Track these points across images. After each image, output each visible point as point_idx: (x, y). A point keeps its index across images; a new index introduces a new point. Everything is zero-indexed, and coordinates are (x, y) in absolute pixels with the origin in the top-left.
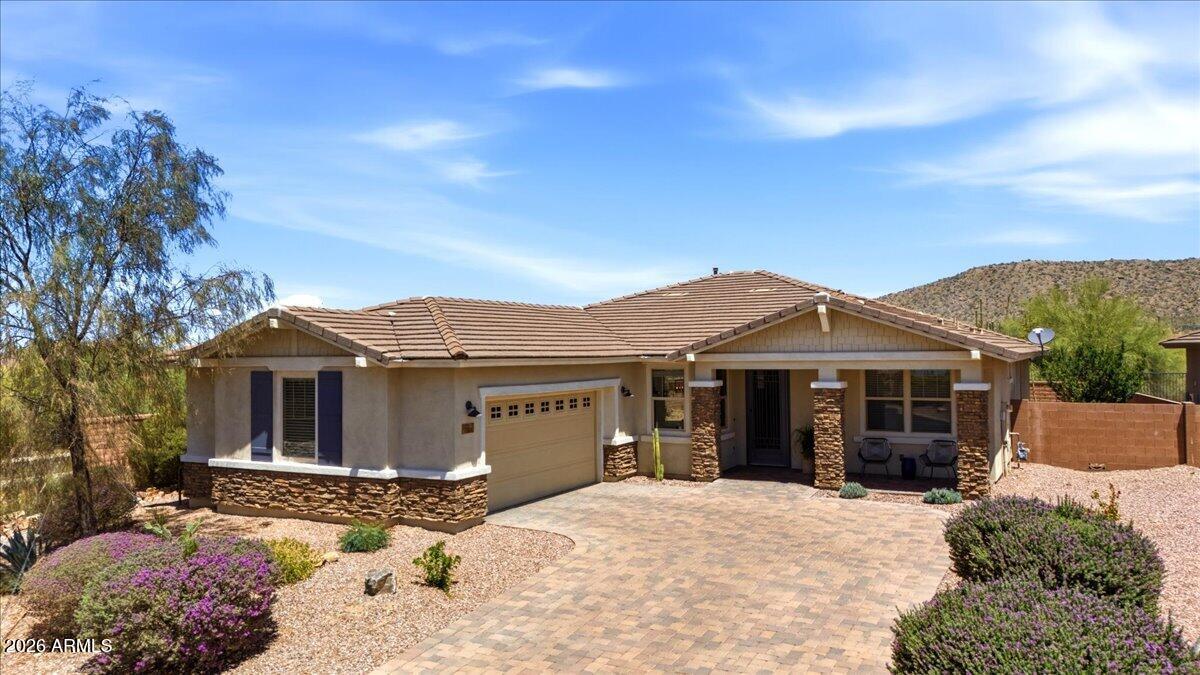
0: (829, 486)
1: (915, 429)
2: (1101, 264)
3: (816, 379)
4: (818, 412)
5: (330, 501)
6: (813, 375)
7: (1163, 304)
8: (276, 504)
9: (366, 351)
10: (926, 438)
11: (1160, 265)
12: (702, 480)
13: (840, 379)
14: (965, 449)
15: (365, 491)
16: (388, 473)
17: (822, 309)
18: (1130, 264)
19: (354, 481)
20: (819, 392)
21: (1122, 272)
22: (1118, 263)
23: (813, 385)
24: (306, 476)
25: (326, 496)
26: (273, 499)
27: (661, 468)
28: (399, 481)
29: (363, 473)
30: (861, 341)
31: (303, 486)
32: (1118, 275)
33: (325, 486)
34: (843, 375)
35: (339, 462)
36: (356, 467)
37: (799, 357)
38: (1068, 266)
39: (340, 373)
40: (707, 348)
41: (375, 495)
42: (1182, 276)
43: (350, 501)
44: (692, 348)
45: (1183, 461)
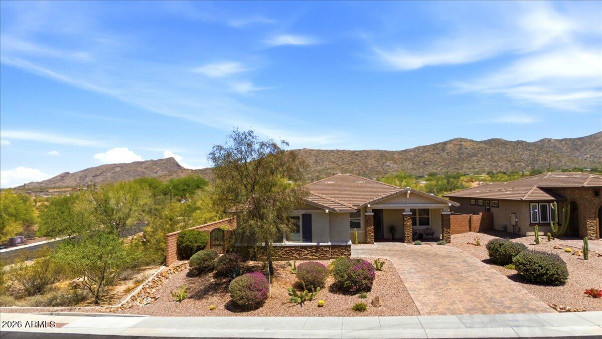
0: (409, 242)
1: (420, 225)
2: (332, 151)
3: (404, 212)
4: (406, 221)
5: (308, 254)
6: (403, 210)
7: (355, 169)
8: (285, 256)
9: (328, 208)
10: (424, 227)
11: (354, 152)
12: (370, 243)
13: (411, 212)
14: (445, 230)
15: (322, 249)
16: (330, 244)
17: (409, 192)
18: (343, 151)
19: (317, 247)
20: (406, 215)
21: (340, 155)
22: (339, 151)
23: (404, 213)
24: (298, 246)
25: (306, 252)
26: (284, 255)
27: (357, 240)
28: (332, 246)
29: (321, 244)
30: (417, 201)
31: (297, 250)
32: (339, 156)
33: (306, 249)
34: (411, 210)
35: (311, 241)
36: (318, 243)
37: (399, 205)
38: (320, 152)
39: (311, 215)
40: (373, 203)
41: (326, 251)
42: (361, 157)
43: (316, 253)
44: (369, 203)
45: (470, 231)
